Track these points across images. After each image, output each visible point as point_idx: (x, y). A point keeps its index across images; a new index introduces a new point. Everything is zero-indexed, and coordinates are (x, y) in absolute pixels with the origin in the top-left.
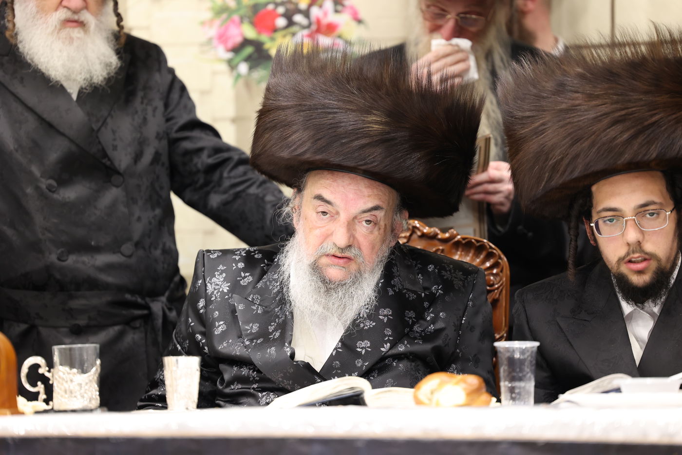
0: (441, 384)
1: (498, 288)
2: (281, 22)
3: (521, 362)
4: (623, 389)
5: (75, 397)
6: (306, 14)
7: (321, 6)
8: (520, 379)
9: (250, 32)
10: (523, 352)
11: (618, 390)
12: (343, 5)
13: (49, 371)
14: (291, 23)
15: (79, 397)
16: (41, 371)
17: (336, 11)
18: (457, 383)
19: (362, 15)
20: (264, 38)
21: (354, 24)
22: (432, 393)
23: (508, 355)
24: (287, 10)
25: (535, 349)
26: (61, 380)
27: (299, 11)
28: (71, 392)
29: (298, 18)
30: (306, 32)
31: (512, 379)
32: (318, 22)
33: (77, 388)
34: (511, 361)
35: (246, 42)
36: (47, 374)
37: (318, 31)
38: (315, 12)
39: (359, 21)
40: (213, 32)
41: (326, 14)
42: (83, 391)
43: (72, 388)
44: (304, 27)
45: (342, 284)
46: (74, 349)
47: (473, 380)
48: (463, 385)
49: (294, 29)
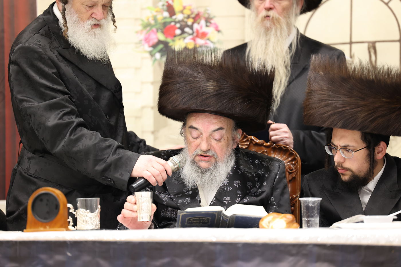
0: (274, 218)
1: (295, 172)
2: (178, 32)
3: (313, 208)
4: (364, 221)
5: (88, 224)
6: (191, 27)
7: (199, 24)
8: (312, 217)
9: (161, 37)
10: (313, 203)
11: (362, 222)
12: (210, 23)
13: (75, 211)
14: (183, 32)
15: (90, 224)
16: (70, 211)
17: (207, 26)
18: (282, 218)
19: (220, 28)
20: (169, 40)
21: (216, 32)
22: (269, 223)
23: (306, 204)
24: (181, 25)
25: (320, 201)
26: (81, 216)
27: (188, 26)
28: (86, 222)
29: (187, 30)
30: (191, 37)
31: (308, 217)
32: (197, 31)
33: (89, 220)
34: (308, 208)
35: (160, 42)
36: (74, 213)
37: (197, 36)
38: (196, 26)
39: (219, 31)
40: (142, 37)
41: (201, 27)
42: (92, 221)
43: (87, 220)
44: (190, 34)
45: (208, 170)
46: (88, 200)
47: (290, 217)
48: (285, 219)
49: (185, 35)
